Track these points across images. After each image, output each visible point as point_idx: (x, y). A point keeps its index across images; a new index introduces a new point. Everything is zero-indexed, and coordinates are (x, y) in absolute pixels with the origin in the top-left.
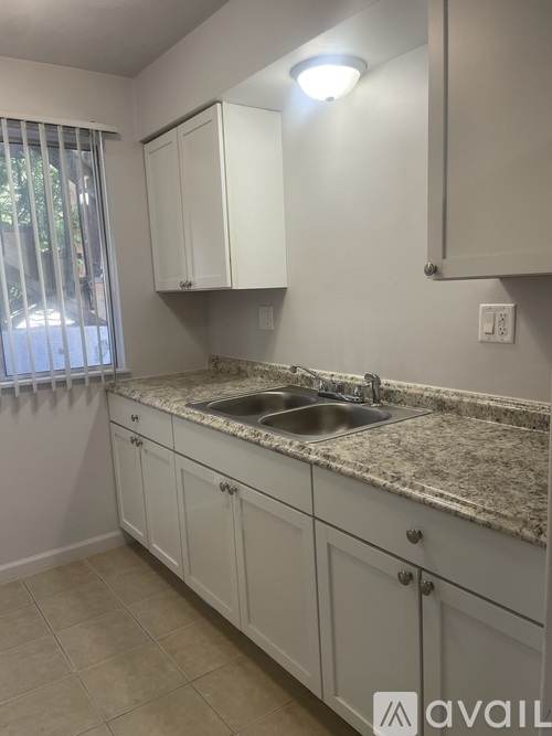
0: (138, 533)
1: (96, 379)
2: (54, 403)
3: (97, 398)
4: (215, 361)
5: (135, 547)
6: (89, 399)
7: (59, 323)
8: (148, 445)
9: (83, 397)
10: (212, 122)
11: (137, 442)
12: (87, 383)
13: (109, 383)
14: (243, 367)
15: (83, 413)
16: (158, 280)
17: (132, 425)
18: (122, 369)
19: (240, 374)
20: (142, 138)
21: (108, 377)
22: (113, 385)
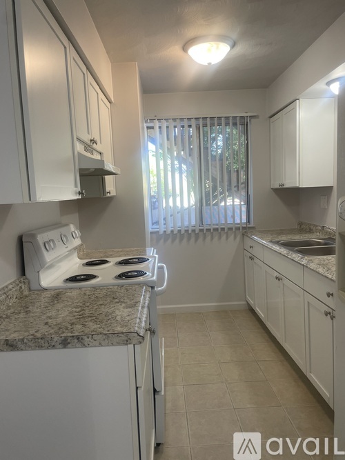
0: (251, 302)
1: (238, 229)
2: (220, 238)
3: (238, 238)
4: (300, 224)
5: (252, 311)
6: (235, 238)
7: (232, 203)
8: (256, 260)
9: (232, 236)
10: (294, 109)
11: (251, 258)
12: (234, 230)
13: (245, 231)
14: (312, 227)
15: (232, 244)
16: (272, 182)
17: (250, 250)
18: (252, 225)
19: (311, 231)
20: (269, 115)
21: (244, 228)
22: (246, 232)
